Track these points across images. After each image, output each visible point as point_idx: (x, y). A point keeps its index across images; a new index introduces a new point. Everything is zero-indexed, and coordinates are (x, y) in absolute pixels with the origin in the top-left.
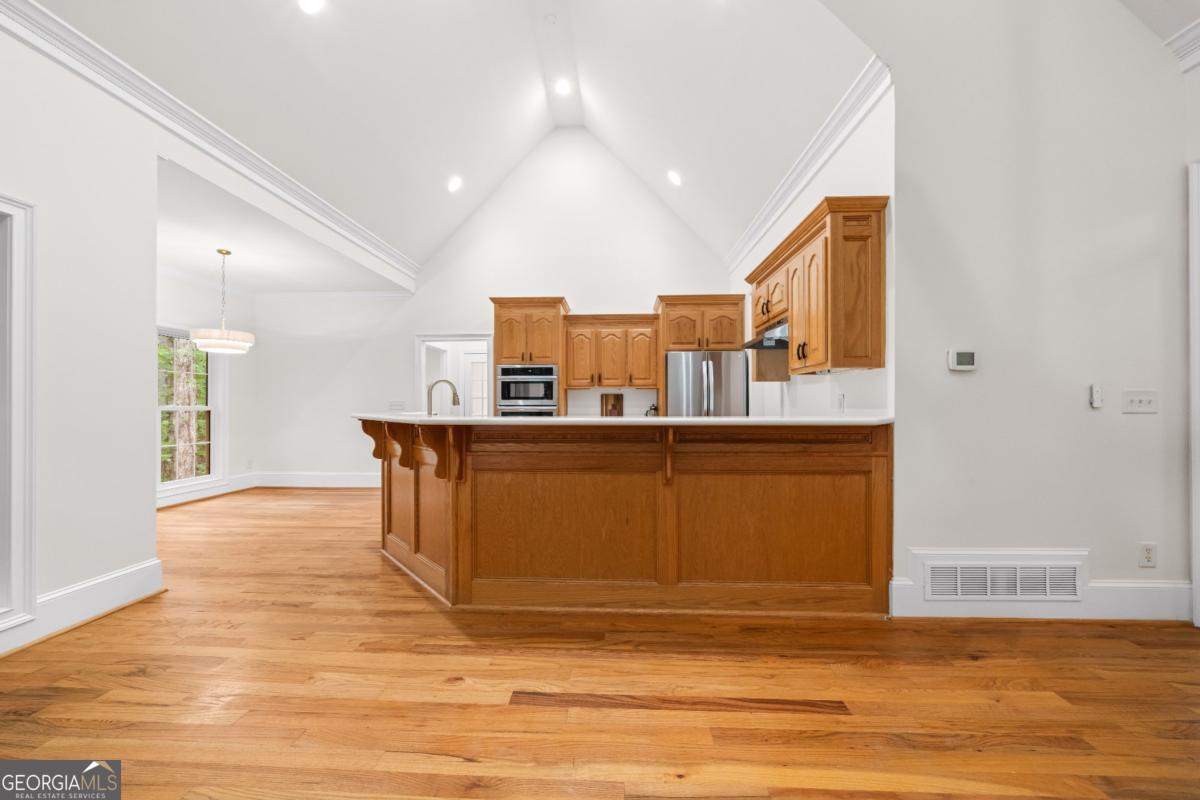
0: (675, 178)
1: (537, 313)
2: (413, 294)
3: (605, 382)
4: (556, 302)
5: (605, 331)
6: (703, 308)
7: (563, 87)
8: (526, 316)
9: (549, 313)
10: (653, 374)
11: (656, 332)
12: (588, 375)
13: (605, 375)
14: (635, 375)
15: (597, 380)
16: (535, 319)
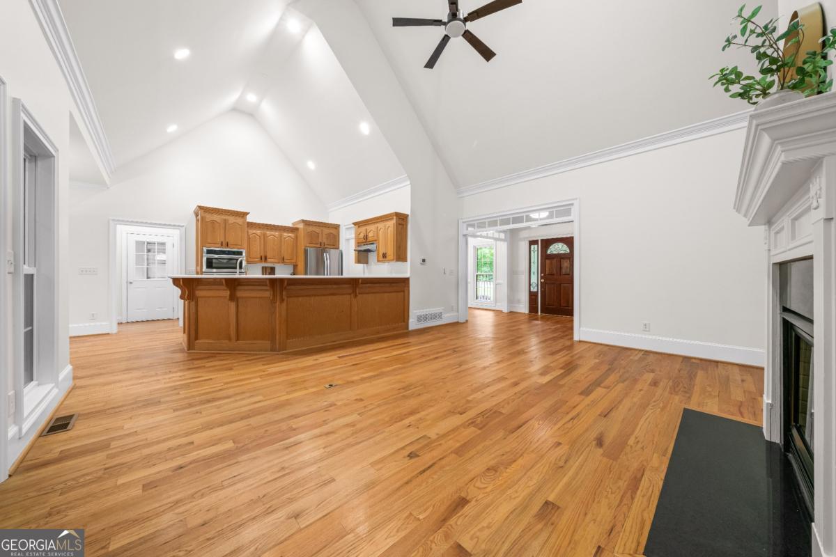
0: (311, 165)
1: (231, 219)
2: (108, 188)
3: (269, 260)
4: (244, 215)
5: (268, 233)
6: (322, 228)
7: (252, 98)
8: (225, 220)
9: (240, 220)
10: (295, 257)
11: (297, 237)
12: (259, 256)
13: (268, 256)
14: (285, 257)
15: (264, 258)
16: (230, 222)
